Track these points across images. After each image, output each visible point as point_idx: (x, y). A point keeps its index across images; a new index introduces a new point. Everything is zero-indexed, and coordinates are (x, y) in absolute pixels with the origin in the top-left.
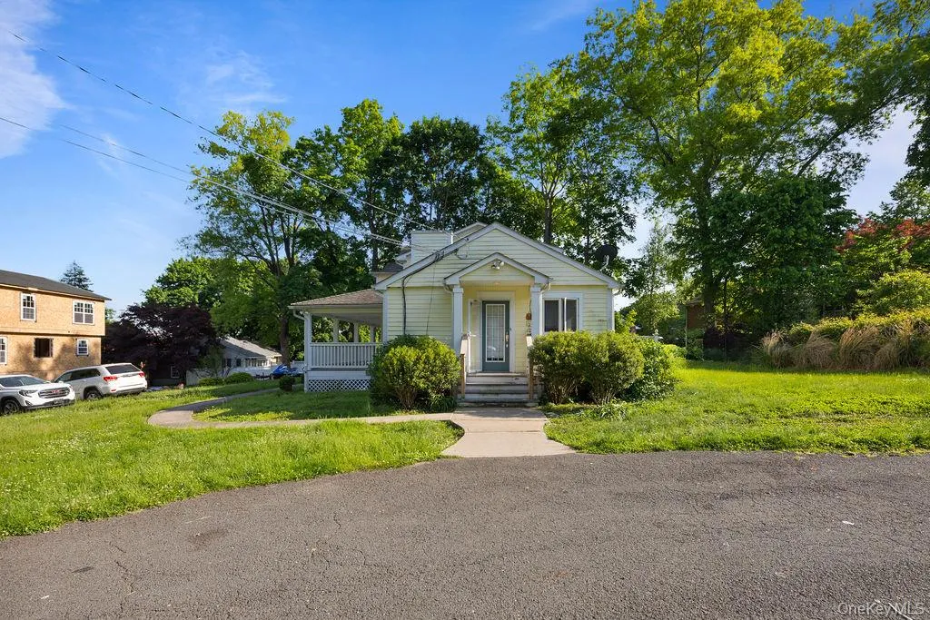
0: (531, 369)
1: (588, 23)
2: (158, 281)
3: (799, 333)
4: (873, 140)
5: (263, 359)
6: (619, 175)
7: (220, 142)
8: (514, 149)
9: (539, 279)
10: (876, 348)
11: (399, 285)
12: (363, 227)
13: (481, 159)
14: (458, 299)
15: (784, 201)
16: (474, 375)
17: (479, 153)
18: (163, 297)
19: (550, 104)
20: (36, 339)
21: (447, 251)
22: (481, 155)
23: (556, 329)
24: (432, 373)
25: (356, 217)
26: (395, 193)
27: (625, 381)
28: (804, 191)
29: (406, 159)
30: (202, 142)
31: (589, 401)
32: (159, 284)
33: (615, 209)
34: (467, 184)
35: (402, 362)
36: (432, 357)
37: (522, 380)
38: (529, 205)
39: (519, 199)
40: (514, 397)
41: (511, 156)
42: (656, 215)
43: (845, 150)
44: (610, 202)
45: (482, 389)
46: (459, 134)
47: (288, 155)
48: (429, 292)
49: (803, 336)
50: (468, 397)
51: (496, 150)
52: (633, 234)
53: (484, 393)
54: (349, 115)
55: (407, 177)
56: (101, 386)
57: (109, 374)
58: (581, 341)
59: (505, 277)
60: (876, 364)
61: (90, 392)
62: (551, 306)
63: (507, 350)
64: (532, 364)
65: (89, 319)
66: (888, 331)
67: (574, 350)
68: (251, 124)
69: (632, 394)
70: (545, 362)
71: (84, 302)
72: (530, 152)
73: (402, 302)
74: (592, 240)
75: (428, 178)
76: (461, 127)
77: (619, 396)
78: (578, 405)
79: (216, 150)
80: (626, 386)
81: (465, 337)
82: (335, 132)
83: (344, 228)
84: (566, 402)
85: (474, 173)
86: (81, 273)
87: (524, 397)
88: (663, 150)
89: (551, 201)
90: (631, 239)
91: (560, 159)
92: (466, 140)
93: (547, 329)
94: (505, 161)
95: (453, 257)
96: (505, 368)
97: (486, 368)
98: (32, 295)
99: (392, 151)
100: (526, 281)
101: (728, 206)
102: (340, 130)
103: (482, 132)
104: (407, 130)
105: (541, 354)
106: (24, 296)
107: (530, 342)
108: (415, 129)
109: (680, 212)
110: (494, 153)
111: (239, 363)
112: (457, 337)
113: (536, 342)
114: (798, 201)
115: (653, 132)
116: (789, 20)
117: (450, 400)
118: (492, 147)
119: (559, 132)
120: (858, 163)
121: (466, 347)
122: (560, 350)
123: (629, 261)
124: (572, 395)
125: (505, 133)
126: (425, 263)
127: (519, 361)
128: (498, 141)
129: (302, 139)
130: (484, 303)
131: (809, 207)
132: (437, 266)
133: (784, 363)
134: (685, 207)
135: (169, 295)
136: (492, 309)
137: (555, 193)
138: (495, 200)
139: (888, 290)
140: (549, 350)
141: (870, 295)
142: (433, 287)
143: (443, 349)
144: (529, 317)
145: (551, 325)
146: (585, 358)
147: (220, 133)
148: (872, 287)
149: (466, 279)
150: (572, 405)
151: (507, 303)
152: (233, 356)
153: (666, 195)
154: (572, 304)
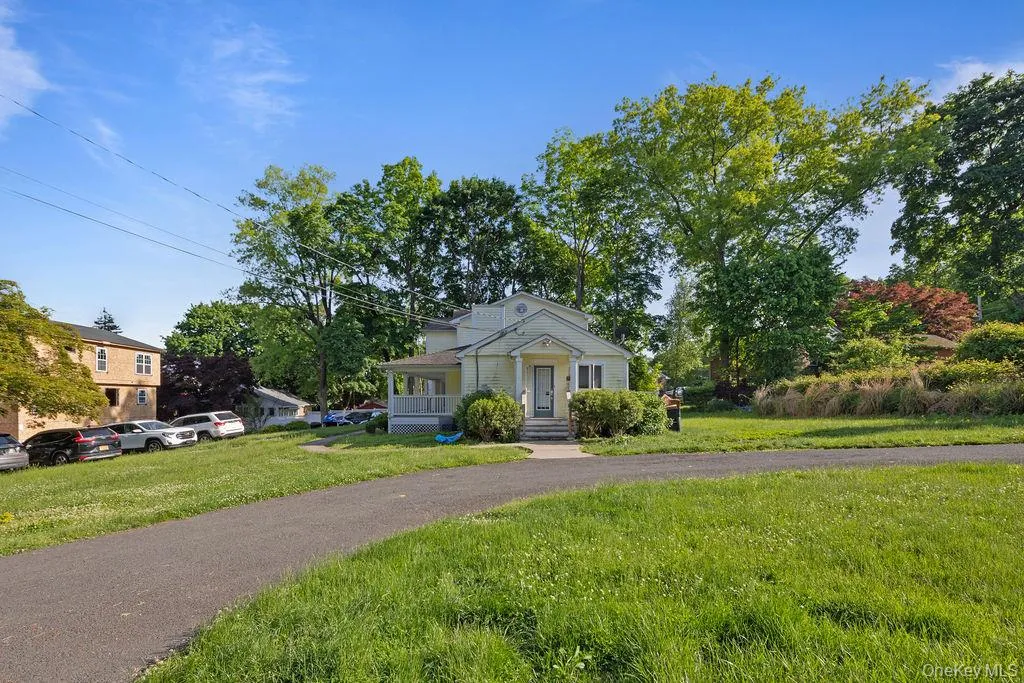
0: (570, 415)
1: (616, 109)
2: (177, 327)
3: (782, 388)
4: (864, 216)
5: (295, 409)
6: (645, 239)
7: (261, 195)
8: (548, 207)
9: (575, 353)
10: (827, 400)
11: (474, 353)
12: (399, 278)
13: (516, 217)
14: (519, 366)
15: (779, 274)
16: (529, 419)
17: (514, 210)
18: (186, 344)
19: (583, 170)
20: (107, 389)
21: (509, 330)
22: (517, 212)
23: (587, 387)
24: (505, 417)
25: (393, 269)
26: (433, 246)
27: (631, 421)
28: (796, 266)
29: (445, 217)
30: (242, 196)
31: (609, 436)
32: (179, 331)
33: (642, 269)
34: (502, 238)
35: (485, 409)
36: (504, 406)
37: (563, 423)
38: (562, 261)
39: (552, 255)
40: (559, 434)
41: (545, 213)
42: (681, 273)
43: (840, 224)
44: (637, 261)
45: (537, 428)
46: (496, 194)
47: (330, 210)
48: (495, 359)
49: (784, 390)
50: (527, 434)
51: (532, 209)
52: (658, 292)
53: (538, 431)
54: (388, 171)
55: (446, 232)
56: (212, 430)
57: (219, 421)
58: (603, 395)
59: (551, 350)
60: (827, 412)
61: (202, 434)
62: (583, 370)
63: (552, 402)
64: (571, 411)
65: (148, 370)
66: (835, 386)
67: (598, 402)
68: (293, 178)
69: (636, 430)
70: (579, 410)
71: (144, 354)
72: (564, 210)
73: (475, 365)
74: (621, 297)
75: (463, 232)
76: (497, 186)
77: (627, 432)
78: (601, 439)
79: (257, 203)
80: (631, 425)
81: (524, 392)
82: (373, 187)
83: (383, 281)
84: (594, 436)
85: (509, 227)
86: (111, 321)
87: (565, 434)
88: (684, 221)
89: (583, 258)
90: (657, 297)
91: (592, 221)
92: (502, 198)
93: (580, 387)
94: (539, 217)
95: (513, 334)
96: (551, 414)
97: (537, 415)
98: (105, 348)
99: (433, 210)
100: (566, 353)
101: (735, 276)
102: (379, 184)
103: (518, 192)
104: (445, 188)
105: (578, 404)
106: (98, 349)
107: (569, 396)
108: (454, 187)
109: (701, 273)
110: (530, 209)
111: (272, 412)
112: (518, 393)
113: (573, 396)
114: (791, 274)
115: (675, 204)
116: (790, 112)
117: (514, 437)
118: (528, 203)
119: (589, 198)
120: (851, 235)
121: (525, 401)
122: (589, 402)
123: (655, 318)
124: (598, 432)
125: (540, 192)
126: (493, 338)
127: (561, 410)
128: (534, 199)
129: (344, 195)
130: (535, 367)
131: (800, 279)
132: (502, 340)
133: (769, 412)
134: (705, 269)
135: (191, 342)
136: (541, 372)
137: (588, 250)
138: (530, 253)
139: (852, 353)
140: (583, 403)
141: (840, 357)
142: (498, 356)
143: (511, 401)
144: (568, 379)
145: (584, 385)
146: (606, 409)
147: (260, 186)
148: (841, 351)
149: (526, 352)
150: (598, 438)
151: (552, 367)
152: (267, 405)
153: (687, 257)
154: (598, 369)
